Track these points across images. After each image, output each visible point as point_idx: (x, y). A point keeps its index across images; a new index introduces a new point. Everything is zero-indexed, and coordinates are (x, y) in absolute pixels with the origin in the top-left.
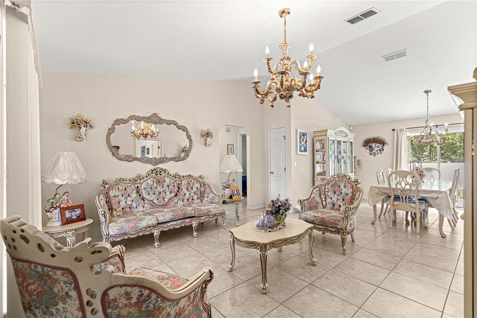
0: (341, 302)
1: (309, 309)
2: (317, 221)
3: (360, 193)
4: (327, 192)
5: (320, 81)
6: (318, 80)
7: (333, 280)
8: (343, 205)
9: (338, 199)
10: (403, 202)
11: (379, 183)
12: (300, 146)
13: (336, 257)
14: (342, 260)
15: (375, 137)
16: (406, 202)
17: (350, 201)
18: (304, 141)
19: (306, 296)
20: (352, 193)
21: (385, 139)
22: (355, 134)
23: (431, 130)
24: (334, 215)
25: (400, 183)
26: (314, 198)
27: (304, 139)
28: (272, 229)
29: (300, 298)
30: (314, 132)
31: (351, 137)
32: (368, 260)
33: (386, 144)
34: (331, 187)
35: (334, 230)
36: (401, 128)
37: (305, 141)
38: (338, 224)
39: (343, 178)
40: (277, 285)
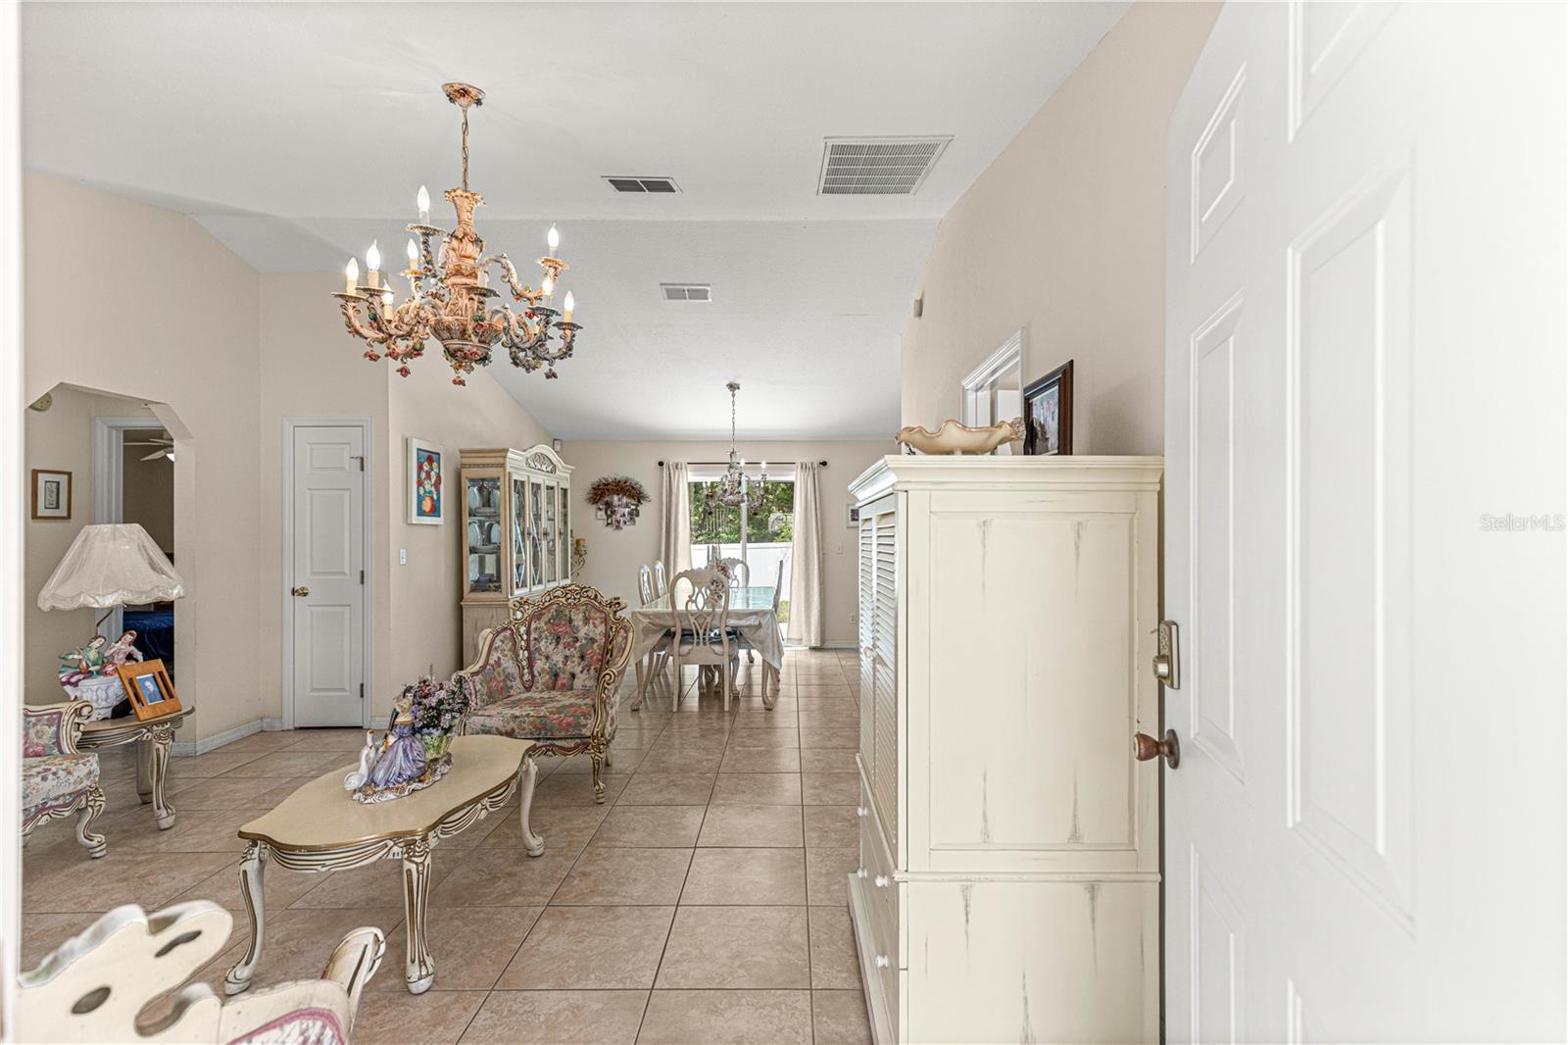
0: (637, 912)
1: (572, 962)
2: (524, 729)
3: (626, 632)
4: (535, 639)
5: (574, 336)
6: (568, 332)
7: (599, 872)
8: (581, 672)
9: (566, 657)
10: (698, 643)
11: (643, 604)
12: (419, 495)
13: (584, 816)
14: (600, 819)
15: (619, 478)
16: (705, 644)
17: (600, 657)
18: (430, 479)
19: (550, 938)
20: (605, 637)
21: (641, 486)
22: (574, 468)
23: (741, 474)
24: (567, 703)
25: (694, 598)
26: (498, 663)
27: (433, 474)
28: (420, 781)
29: (538, 950)
30: (461, 452)
31: (563, 477)
32: (655, 798)
33: (644, 498)
34: (546, 624)
35: (571, 744)
36: (676, 461)
37: (433, 480)
38: (585, 726)
39: (578, 596)
40: (451, 951)
